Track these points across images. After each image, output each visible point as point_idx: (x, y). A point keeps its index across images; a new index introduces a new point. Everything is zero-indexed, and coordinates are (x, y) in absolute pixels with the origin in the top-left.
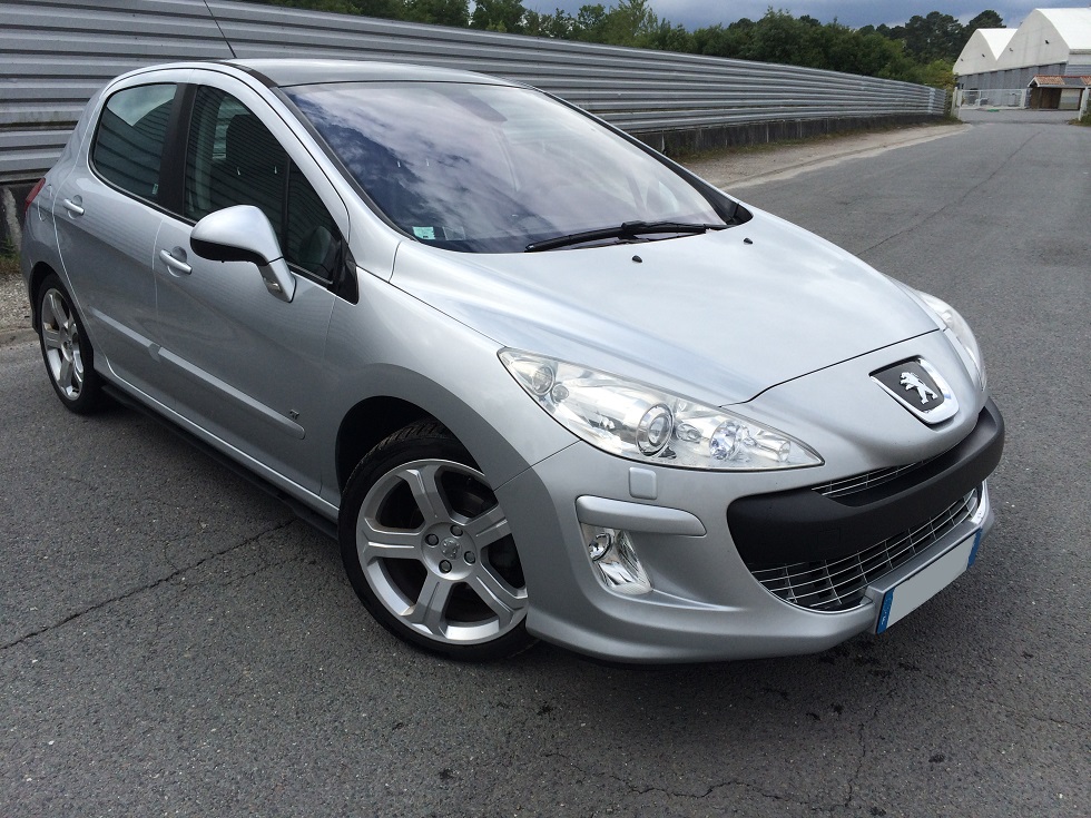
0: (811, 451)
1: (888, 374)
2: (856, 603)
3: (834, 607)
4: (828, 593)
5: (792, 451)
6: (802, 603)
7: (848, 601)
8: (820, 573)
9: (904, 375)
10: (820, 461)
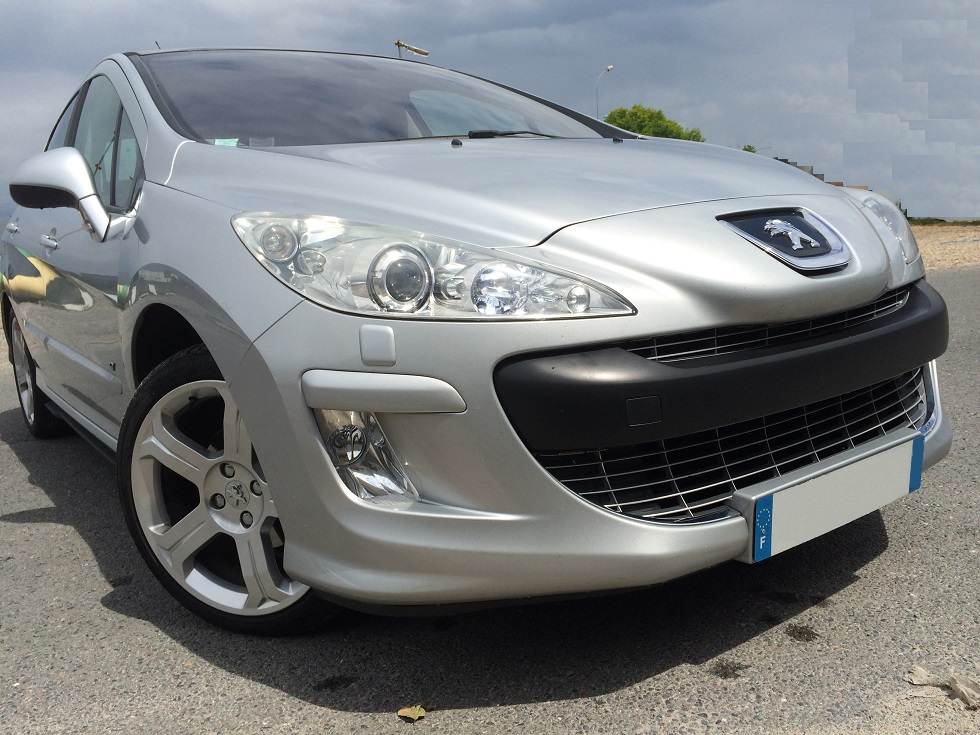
9: (768, 226)
10: (631, 310)
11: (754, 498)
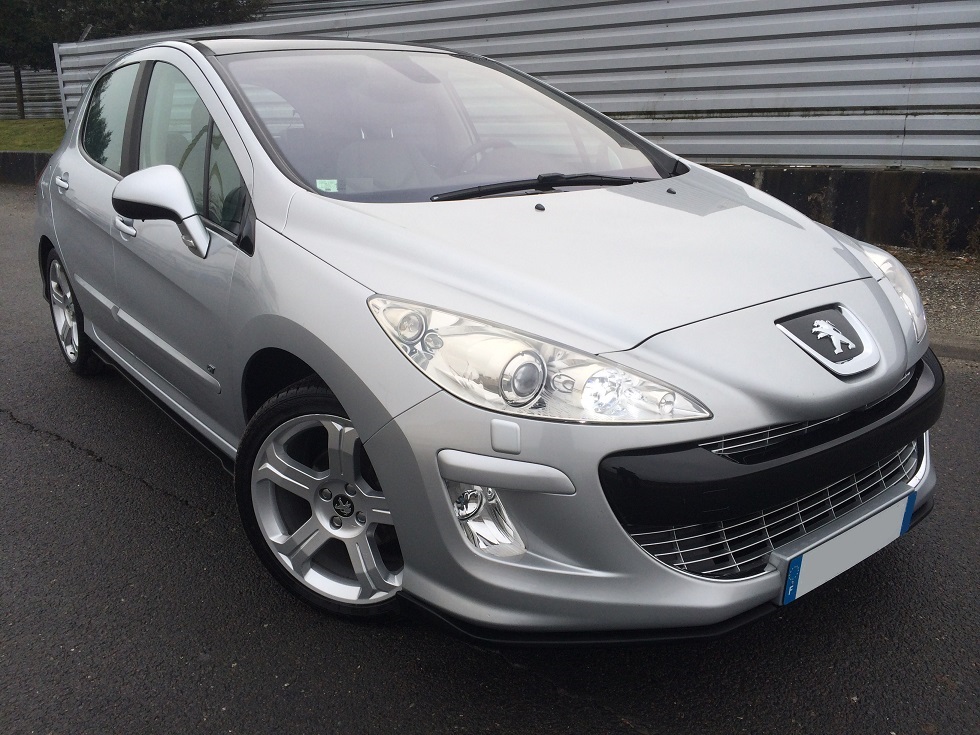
0: (699, 404)
1: (797, 322)
2: (760, 569)
3: (731, 575)
4: (726, 560)
5: (676, 402)
6: (692, 570)
7: (748, 569)
8: (717, 537)
9: (816, 323)
10: (708, 414)
11: (788, 559)
